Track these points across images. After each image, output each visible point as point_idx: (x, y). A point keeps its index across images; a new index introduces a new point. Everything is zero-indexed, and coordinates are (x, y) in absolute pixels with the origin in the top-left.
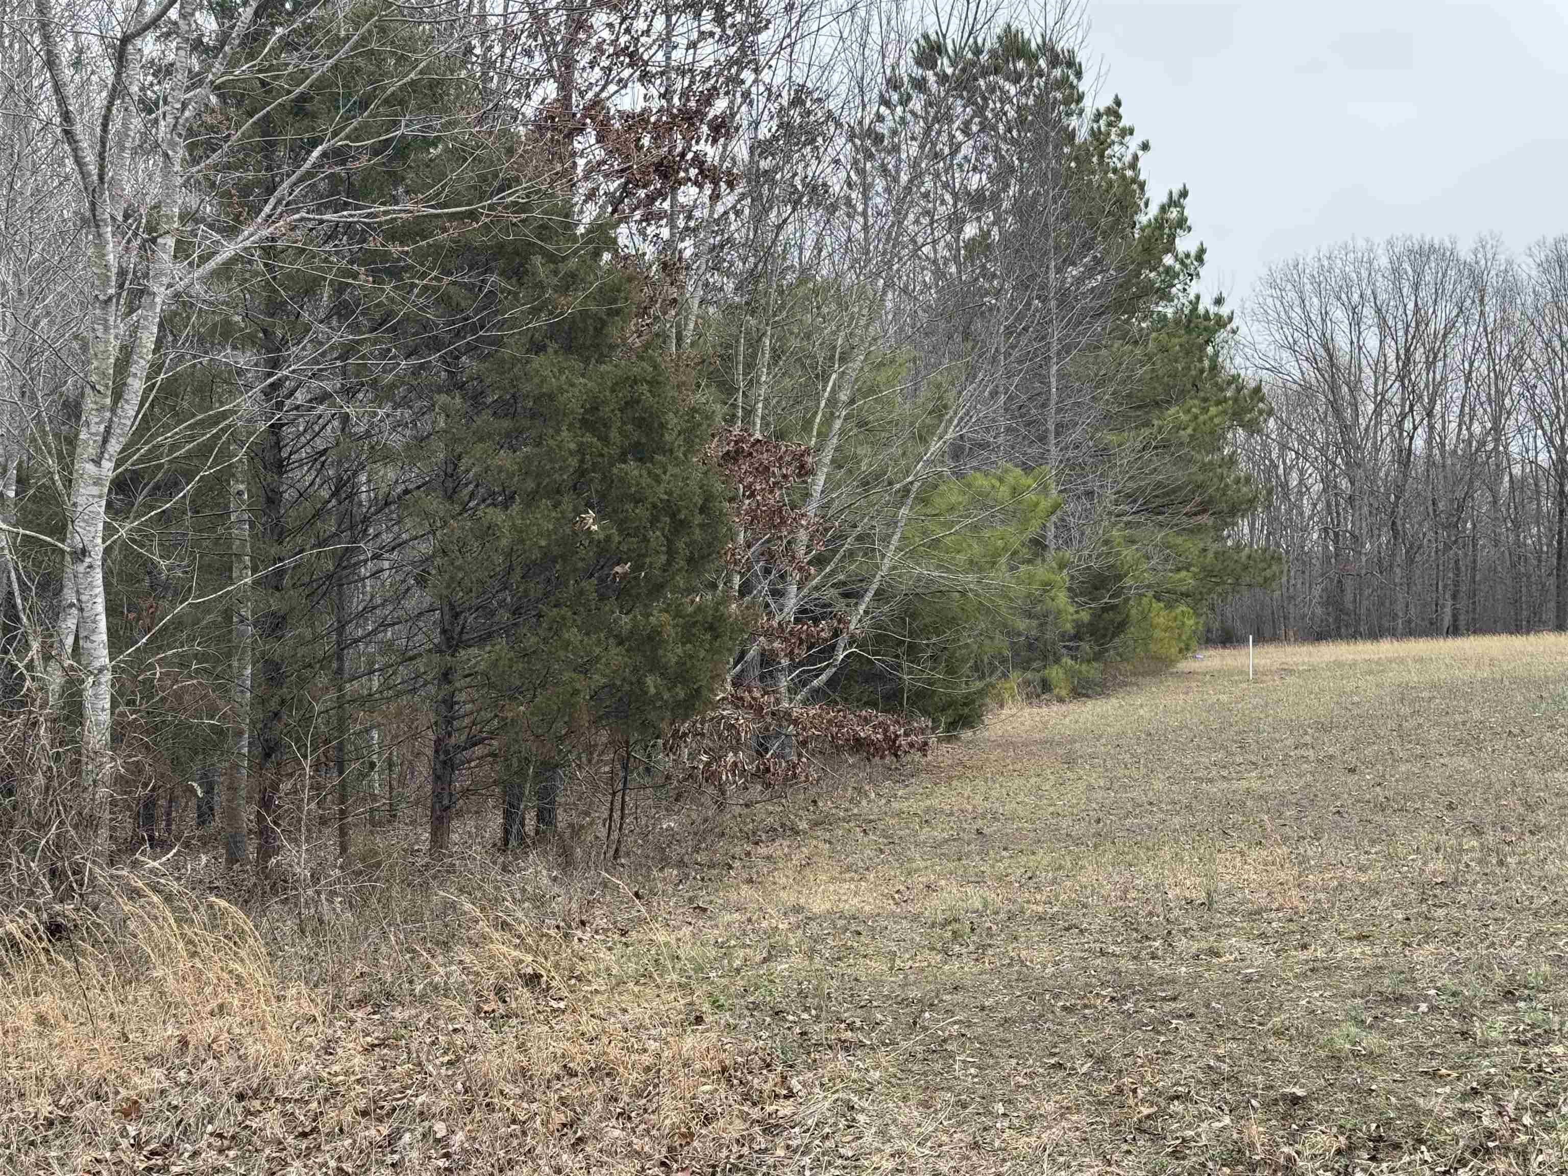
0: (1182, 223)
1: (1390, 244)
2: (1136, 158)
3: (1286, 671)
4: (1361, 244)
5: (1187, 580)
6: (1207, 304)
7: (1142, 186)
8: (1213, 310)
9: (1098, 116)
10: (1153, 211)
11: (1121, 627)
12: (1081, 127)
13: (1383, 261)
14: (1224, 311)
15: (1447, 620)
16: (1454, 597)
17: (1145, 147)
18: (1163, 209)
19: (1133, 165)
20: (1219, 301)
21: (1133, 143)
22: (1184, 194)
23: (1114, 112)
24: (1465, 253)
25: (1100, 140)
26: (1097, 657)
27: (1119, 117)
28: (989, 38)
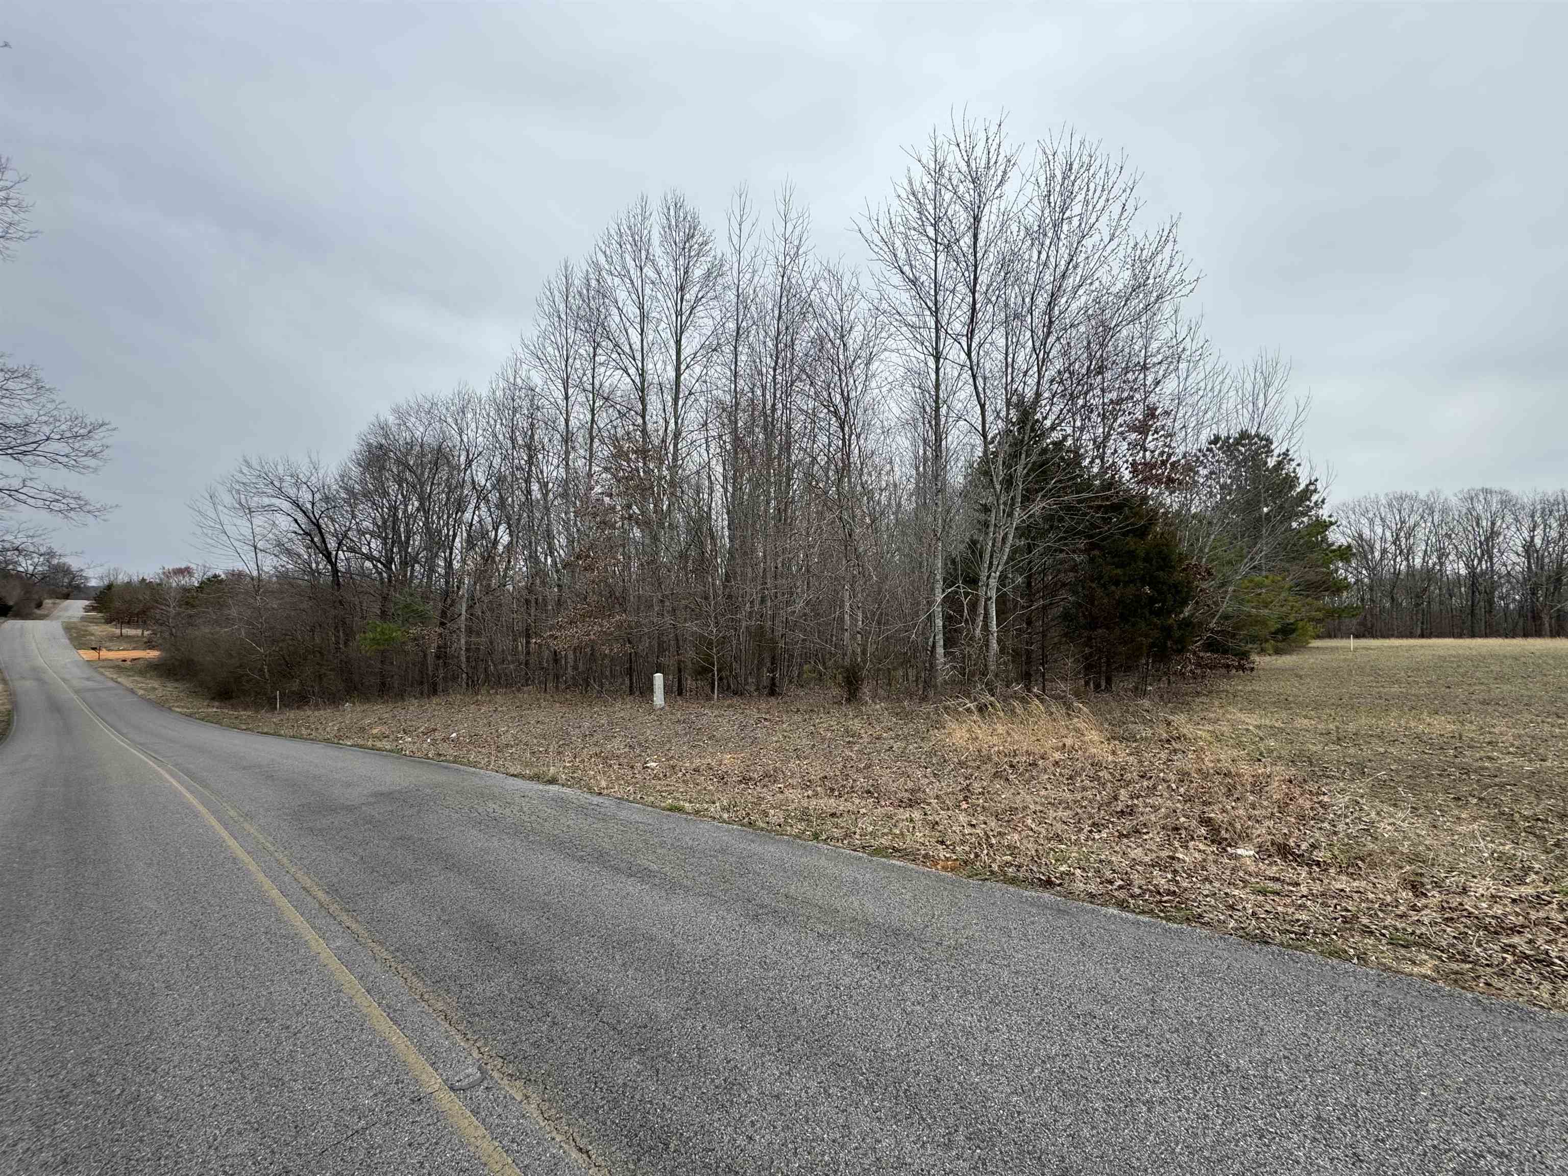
0: (1315, 491)
1: (1387, 495)
2: (1295, 469)
3: (1367, 649)
4: (1373, 496)
5: (1320, 615)
6: (1325, 517)
7: (1298, 479)
8: (1327, 519)
9: (1279, 456)
10: (1302, 486)
11: (1294, 631)
12: (1271, 462)
13: (1384, 502)
14: (1333, 520)
15: (1419, 632)
16: (1422, 623)
17: (1299, 465)
18: (1307, 486)
19: (1294, 472)
20: (1330, 516)
21: (1294, 464)
22: (1316, 480)
23: (1286, 454)
24: (1422, 496)
25: (1279, 465)
26: (1284, 640)
27: (1288, 455)
28: (1235, 434)
